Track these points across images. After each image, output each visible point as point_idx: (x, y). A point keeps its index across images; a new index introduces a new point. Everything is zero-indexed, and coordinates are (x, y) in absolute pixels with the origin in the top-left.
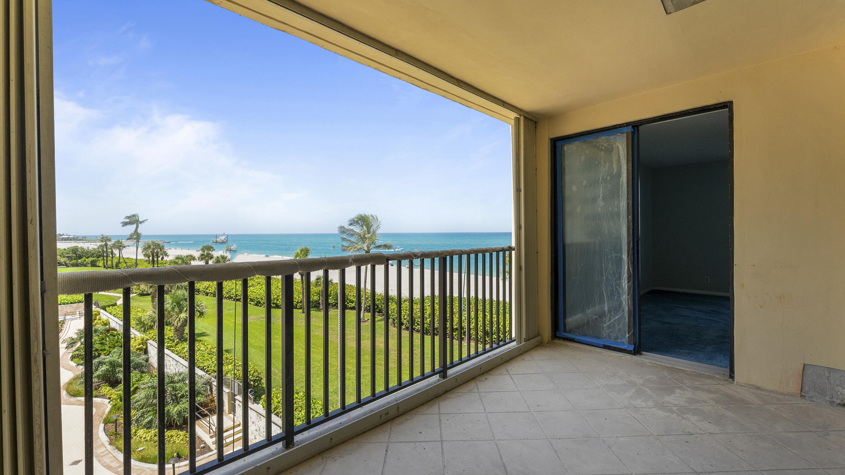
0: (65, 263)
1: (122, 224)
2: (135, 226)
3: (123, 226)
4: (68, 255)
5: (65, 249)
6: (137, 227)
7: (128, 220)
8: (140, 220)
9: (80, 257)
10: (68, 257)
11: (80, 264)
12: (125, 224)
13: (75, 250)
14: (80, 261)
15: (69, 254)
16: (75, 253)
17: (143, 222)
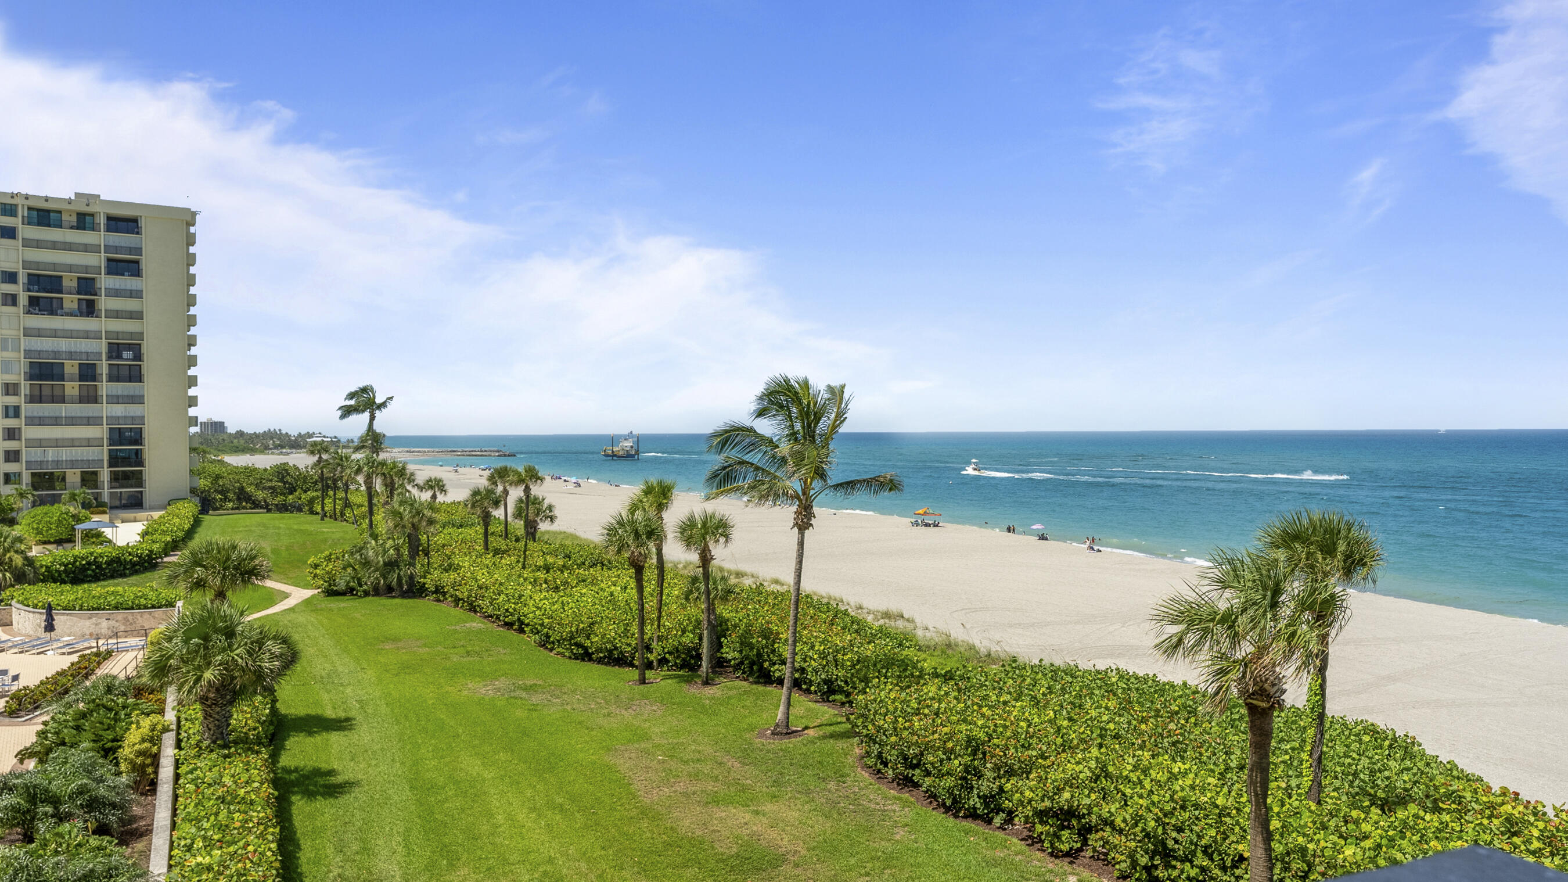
0: (265, 501)
1: (339, 413)
2: (366, 415)
3: (343, 417)
4: (269, 484)
5: (265, 470)
6: (372, 418)
7: (352, 402)
8: (379, 400)
9: (292, 490)
10: (270, 488)
11: (290, 505)
12: (347, 412)
13: (282, 472)
14: (291, 497)
15: (271, 480)
16: (282, 480)
17: (383, 405)
